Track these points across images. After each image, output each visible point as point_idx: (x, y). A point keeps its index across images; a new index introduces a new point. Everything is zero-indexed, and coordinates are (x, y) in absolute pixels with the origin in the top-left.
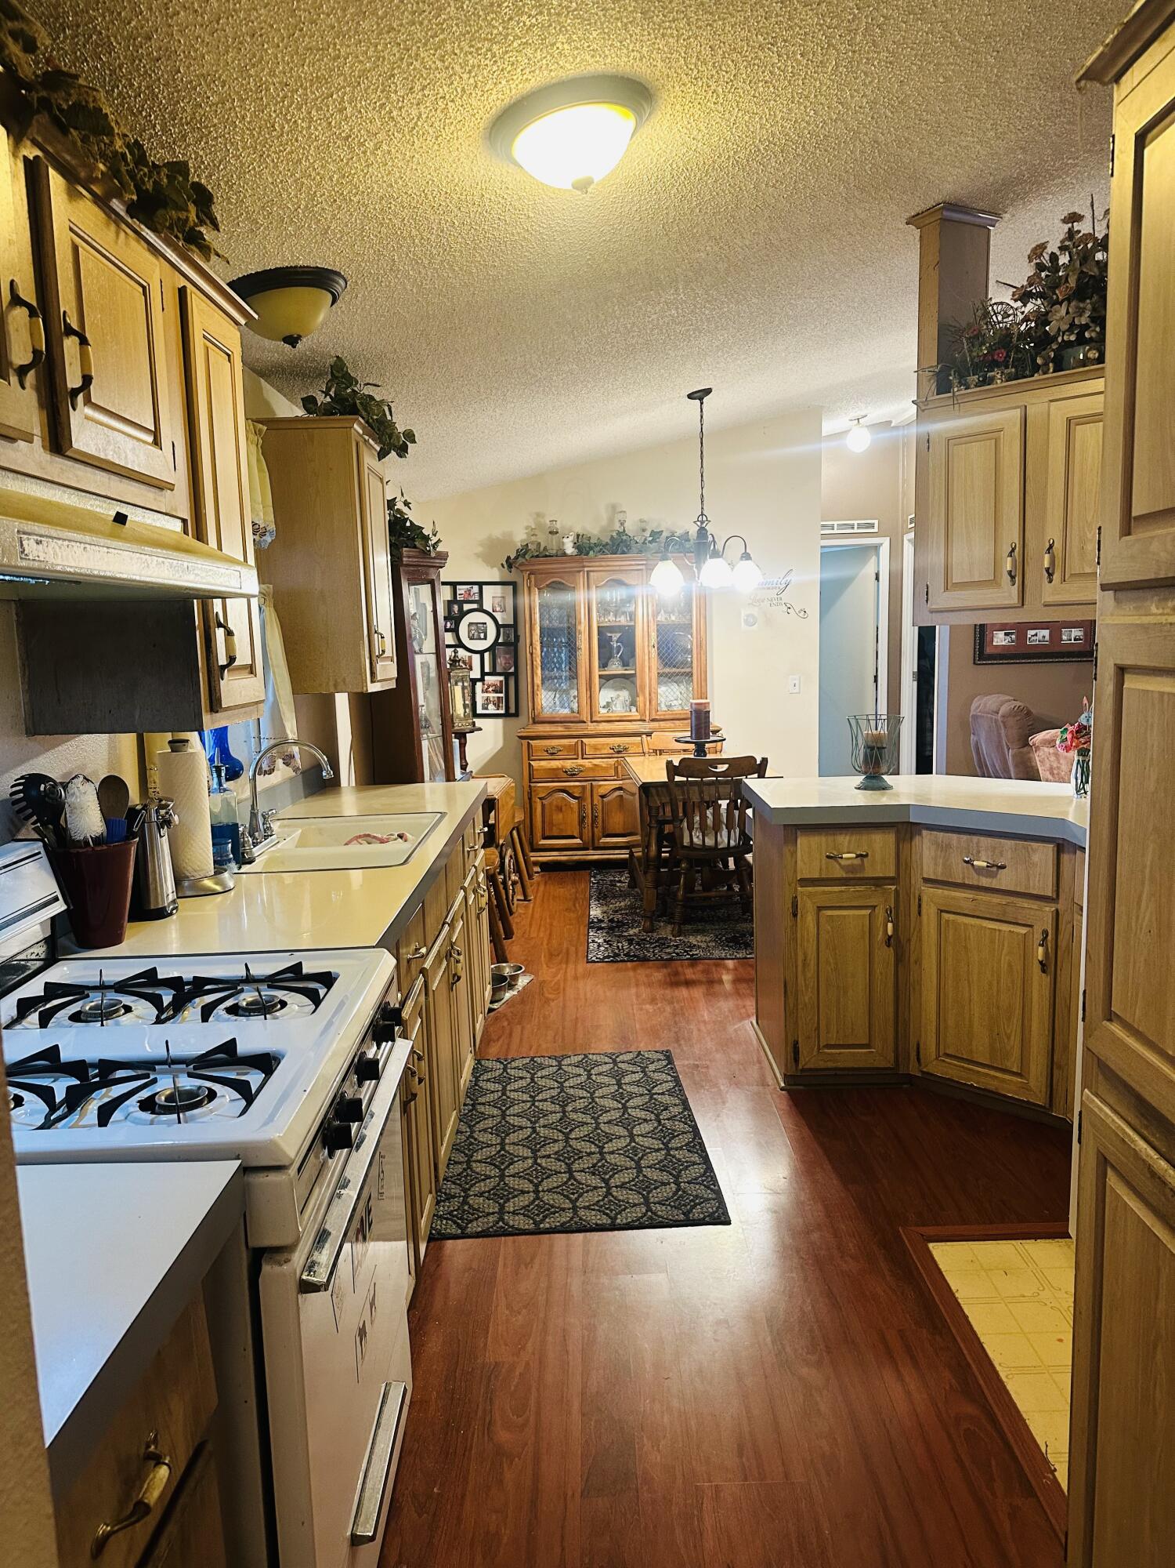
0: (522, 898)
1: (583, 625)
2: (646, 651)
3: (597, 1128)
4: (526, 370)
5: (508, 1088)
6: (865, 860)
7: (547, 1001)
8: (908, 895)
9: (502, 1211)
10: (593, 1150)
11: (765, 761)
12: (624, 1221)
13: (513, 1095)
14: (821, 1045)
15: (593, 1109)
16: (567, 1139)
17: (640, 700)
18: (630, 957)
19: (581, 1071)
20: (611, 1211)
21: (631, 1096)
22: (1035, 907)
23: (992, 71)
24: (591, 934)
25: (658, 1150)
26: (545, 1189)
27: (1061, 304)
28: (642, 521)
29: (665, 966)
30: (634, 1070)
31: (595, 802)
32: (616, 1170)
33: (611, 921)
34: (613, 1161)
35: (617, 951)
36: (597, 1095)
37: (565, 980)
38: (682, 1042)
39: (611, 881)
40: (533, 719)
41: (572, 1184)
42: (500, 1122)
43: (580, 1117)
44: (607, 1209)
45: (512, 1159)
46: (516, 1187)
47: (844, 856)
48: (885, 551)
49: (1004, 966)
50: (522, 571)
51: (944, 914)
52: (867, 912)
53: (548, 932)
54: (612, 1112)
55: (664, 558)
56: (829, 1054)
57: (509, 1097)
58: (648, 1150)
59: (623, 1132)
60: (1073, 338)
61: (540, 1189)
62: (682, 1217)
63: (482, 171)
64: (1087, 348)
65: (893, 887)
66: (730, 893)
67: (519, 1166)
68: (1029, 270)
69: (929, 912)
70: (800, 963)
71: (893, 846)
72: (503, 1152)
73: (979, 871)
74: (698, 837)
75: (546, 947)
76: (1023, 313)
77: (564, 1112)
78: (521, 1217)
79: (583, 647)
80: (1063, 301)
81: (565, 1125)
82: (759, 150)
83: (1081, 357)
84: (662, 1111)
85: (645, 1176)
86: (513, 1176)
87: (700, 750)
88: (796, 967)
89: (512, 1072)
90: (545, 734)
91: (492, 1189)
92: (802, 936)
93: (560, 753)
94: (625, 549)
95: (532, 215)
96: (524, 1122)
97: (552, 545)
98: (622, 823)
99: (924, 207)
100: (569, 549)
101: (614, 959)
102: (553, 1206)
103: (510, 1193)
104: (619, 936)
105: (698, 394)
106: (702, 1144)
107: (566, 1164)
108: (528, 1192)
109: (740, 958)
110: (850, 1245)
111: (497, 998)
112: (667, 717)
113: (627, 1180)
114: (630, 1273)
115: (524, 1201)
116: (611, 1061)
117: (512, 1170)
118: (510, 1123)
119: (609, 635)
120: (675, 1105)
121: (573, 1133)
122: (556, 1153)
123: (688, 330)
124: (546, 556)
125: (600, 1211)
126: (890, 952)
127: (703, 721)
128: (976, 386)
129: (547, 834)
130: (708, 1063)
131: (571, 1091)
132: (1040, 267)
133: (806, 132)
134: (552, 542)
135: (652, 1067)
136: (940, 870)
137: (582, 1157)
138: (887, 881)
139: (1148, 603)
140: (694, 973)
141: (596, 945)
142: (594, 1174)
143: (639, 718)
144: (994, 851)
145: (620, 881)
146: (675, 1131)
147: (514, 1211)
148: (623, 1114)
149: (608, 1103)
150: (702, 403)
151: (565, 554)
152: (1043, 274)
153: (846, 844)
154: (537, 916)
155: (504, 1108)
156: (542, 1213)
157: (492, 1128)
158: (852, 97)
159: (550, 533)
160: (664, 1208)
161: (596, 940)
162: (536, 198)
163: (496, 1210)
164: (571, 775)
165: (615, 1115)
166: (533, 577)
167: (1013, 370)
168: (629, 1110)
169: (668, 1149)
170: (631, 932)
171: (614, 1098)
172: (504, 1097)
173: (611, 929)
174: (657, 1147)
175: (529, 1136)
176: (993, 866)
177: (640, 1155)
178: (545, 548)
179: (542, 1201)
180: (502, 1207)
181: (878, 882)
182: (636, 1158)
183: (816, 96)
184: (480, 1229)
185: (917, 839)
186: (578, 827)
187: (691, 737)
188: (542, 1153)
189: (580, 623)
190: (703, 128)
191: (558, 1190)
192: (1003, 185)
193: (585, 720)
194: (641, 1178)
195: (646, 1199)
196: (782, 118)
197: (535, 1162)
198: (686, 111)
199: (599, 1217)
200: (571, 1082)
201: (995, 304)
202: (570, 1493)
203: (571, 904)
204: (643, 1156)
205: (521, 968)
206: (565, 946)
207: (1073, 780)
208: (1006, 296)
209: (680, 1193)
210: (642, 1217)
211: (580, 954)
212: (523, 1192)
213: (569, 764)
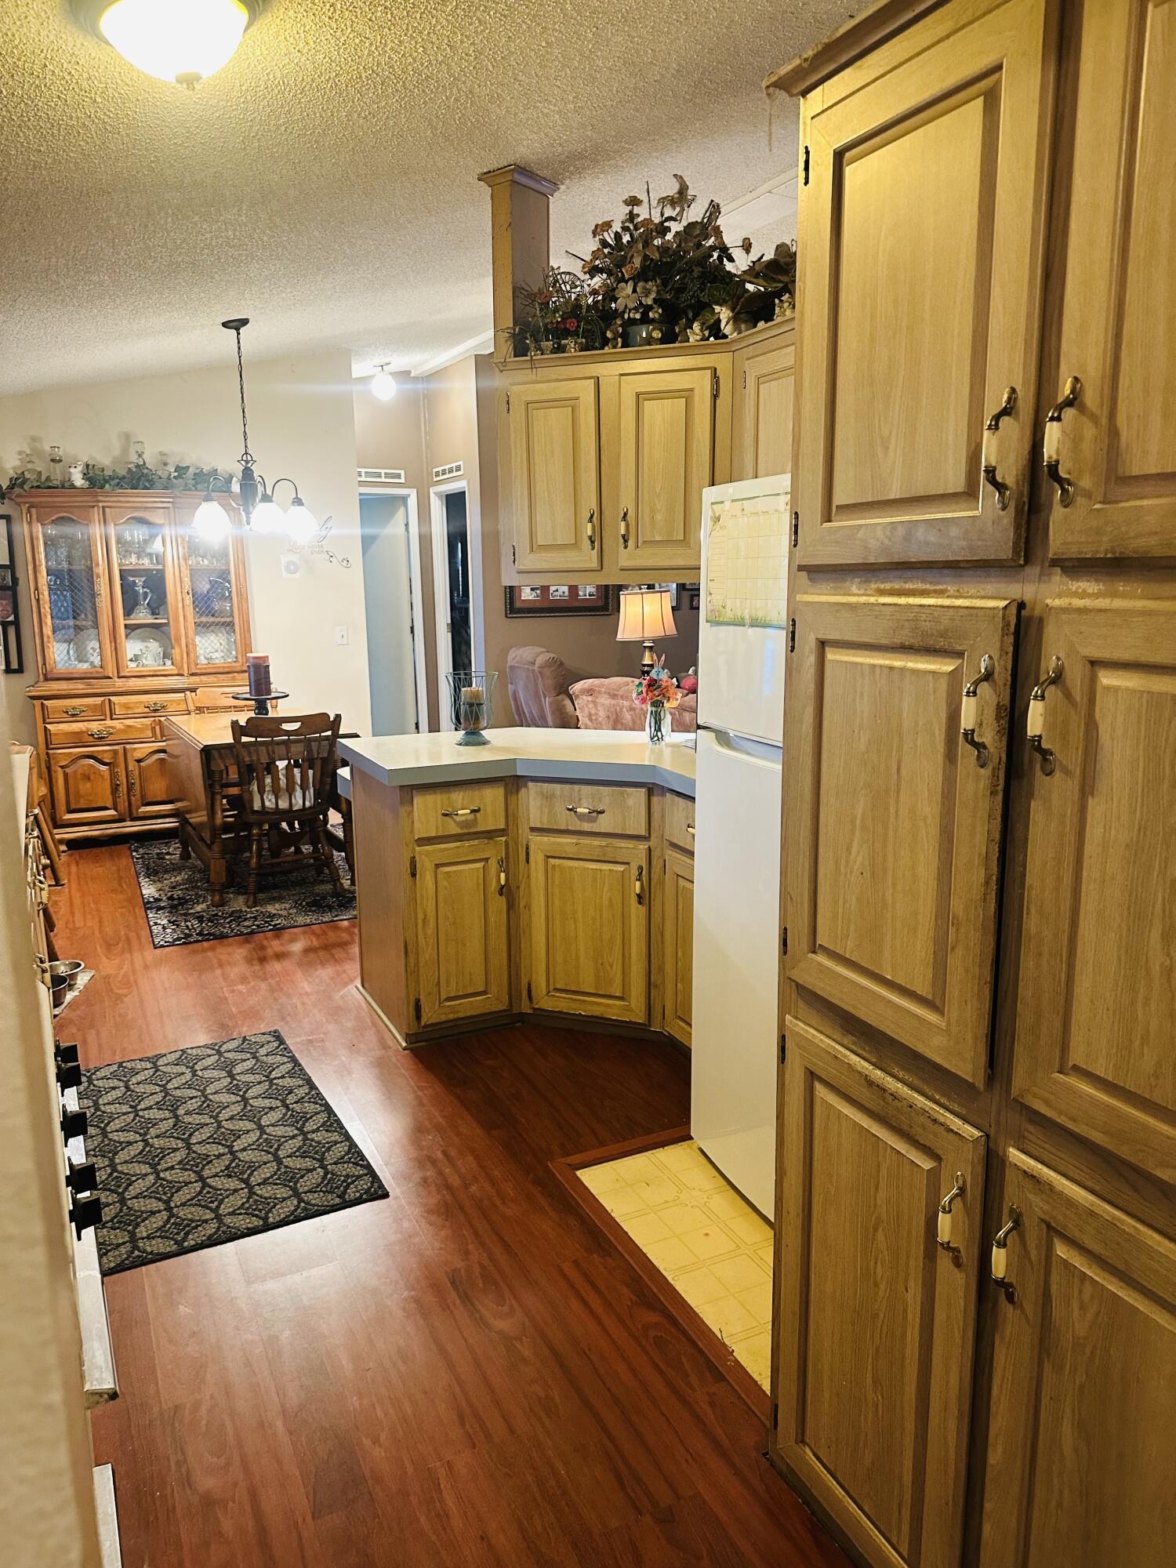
0: (54, 883)
1: (101, 568)
2: (180, 598)
3: (219, 1126)
4: (47, 275)
5: (101, 1101)
6: (478, 814)
7: (119, 998)
8: (517, 844)
9: (133, 1239)
10: (221, 1151)
11: (338, 717)
12: (278, 1219)
13: (108, 1109)
14: (442, 999)
15: (207, 1106)
16: (188, 1146)
17: (176, 652)
18: (205, 937)
19: (183, 1069)
20: (260, 1211)
21: (249, 1086)
22: (631, 846)
23: (588, 45)
24: (150, 915)
25: (293, 1137)
26: (178, 1204)
27: (627, 282)
28: (162, 454)
29: (247, 941)
30: (244, 1057)
31: (130, 768)
32: (253, 1167)
33: (171, 898)
34: (247, 1159)
35: (187, 931)
36: (208, 1092)
37: (134, 971)
38: (288, 1018)
39: (158, 854)
40: (45, 675)
41: (208, 1192)
42: (103, 1141)
43: (197, 1119)
44: (255, 1210)
45: (128, 1179)
46: (143, 1209)
47: (460, 812)
48: (412, 502)
49: (606, 902)
50: (18, 504)
51: (550, 860)
52: (481, 864)
53: (97, 920)
54: (232, 1107)
55: (207, 499)
56: (449, 1006)
57: (104, 1112)
58: (283, 1140)
59: (250, 1126)
60: (638, 316)
61: (173, 1205)
62: (338, 1201)
63: (51, 38)
64: (651, 327)
65: (504, 839)
66: (299, 856)
67: (139, 1186)
68: (593, 245)
69: (537, 858)
70: (420, 922)
71: (502, 798)
72: (115, 1174)
73: (581, 817)
74: (270, 800)
75: (99, 936)
76: (589, 285)
77: (176, 1117)
78: (159, 1240)
79: (102, 592)
80: (629, 279)
81: (182, 1131)
82: (361, 77)
83: (644, 335)
84: (287, 1095)
85: (286, 1167)
86: (136, 1197)
87: (261, 707)
88: (416, 926)
89: (100, 1083)
90: (63, 693)
91: (115, 1217)
92: (422, 897)
93: (82, 714)
94: (147, 484)
95: (99, 100)
96: (131, 1136)
97: (57, 478)
98: (164, 789)
99: (496, 166)
100: (78, 480)
101: (186, 940)
102: (192, 1221)
103: (137, 1217)
104: (185, 915)
105: (235, 324)
106: (338, 1121)
107: (195, 1172)
108: (159, 1211)
109: (326, 922)
110: (509, 1189)
111: (57, 1003)
112: (208, 671)
113: (268, 1175)
114: (298, 1271)
115: (157, 1221)
116: (214, 1052)
117: (133, 1191)
118: (114, 1141)
119: (131, 579)
120: (299, 1086)
121: (193, 1137)
122: (180, 1163)
123: (241, 255)
124: (50, 487)
125: (248, 1214)
126: (502, 901)
127: (263, 676)
128: (552, 352)
129: (73, 807)
130: (322, 1036)
131: (178, 1093)
132: (604, 244)
133: (410, 68)
134: (55, 471)
135: (262, 1051)
136: (545, 817)
137: (211, 1162)
138: (498, 833)
139: (848, 583)
140: (282, 944)
141: (160, 927)
142: (230, 1176)
143: (176, 672)
144: (593, 798)
145: (168, 853)
146: (307, 1113)
147: (149, 1235)
148: (245, 1107)
149: (225, 1098)
150: (239, 334)
151: (73, 487)
152: (606, 251)
153: (460, 801)
154: (77, 901)
155: (102, 1125)
156: (182, 1230)
157: (94, 1150)
158: (462, 42)
159: (52, 460)
160: (316, 1195)
161: (159, 921)
162: (109, 81)
163: (127, 1239)
164: (100, 739)
165: (236, 1109)
166: (34, 511)
167: (584, 340)
168: (251, 1101)
169: (305, 1134)
170: (199, 908)
171: (229, 1091)
172: (99, 1113)
173: (173, 907)
174: (291, 1134)
175: (142, 1151)
176: (594, 811)
177: (276, 1146)
178: (48, 479)
179: (179, 1218)
180: (132, 1234)
181: (489, 835)
182: (272, 1150)
183: (429, 33)
184: (112, 1265)
185: (523, 791)
186: (110, 797)
187: (250, 693)
188: (163, 1165)
189: (98, 565)
190: (311, 42)
191: (194, 1202)
192: (567, 157)
193: (111, 675)
194: (283, 1170)
195: (295, 1190)
196: (392, 49)
197: (158, 1178)
198: (298, 20)
199: (248, 1221)
200: (175, 1083)
201: (563, 273)
202: (300, 1520)
203: (115, 883)
204: (279, 1146)
205: (80, 965)
206: (122, 933)
207: (647, 728)
208: (577, 268)
209: (329, 1176)
210: (295, 1210)
211: (143, 940)
212: (153, 1213)
213: (95, 727)
